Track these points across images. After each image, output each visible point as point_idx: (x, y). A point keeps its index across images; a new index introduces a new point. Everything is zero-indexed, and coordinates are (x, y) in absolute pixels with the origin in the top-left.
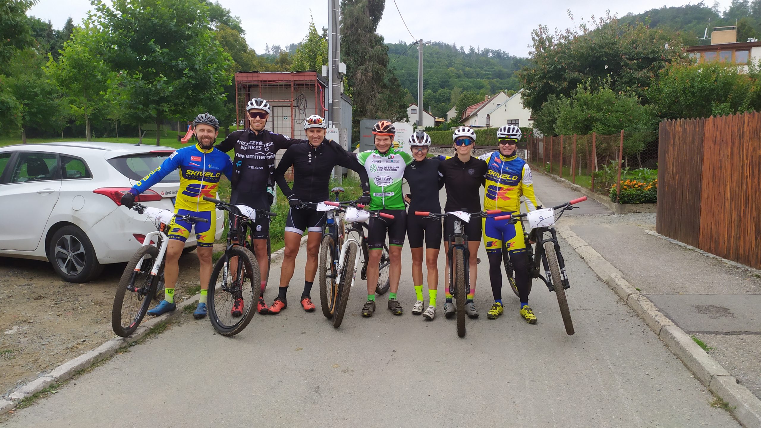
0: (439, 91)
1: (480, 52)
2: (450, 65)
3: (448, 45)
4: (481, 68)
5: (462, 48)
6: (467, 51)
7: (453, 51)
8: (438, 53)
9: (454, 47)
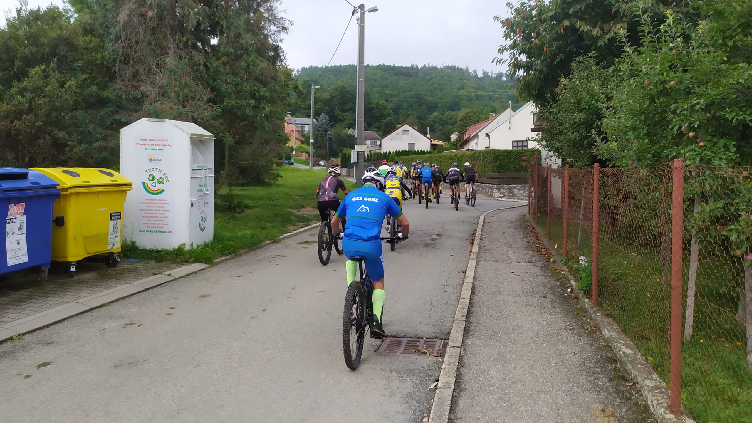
0: (447, 113)
1: (494, 76)
2: (462, 88)
3: (461, 68)
4: (495, 92)
5: (475, 71)
6: (480, 75)
7: (466, 74)
8: (450, 76)
9: (467, 70)
